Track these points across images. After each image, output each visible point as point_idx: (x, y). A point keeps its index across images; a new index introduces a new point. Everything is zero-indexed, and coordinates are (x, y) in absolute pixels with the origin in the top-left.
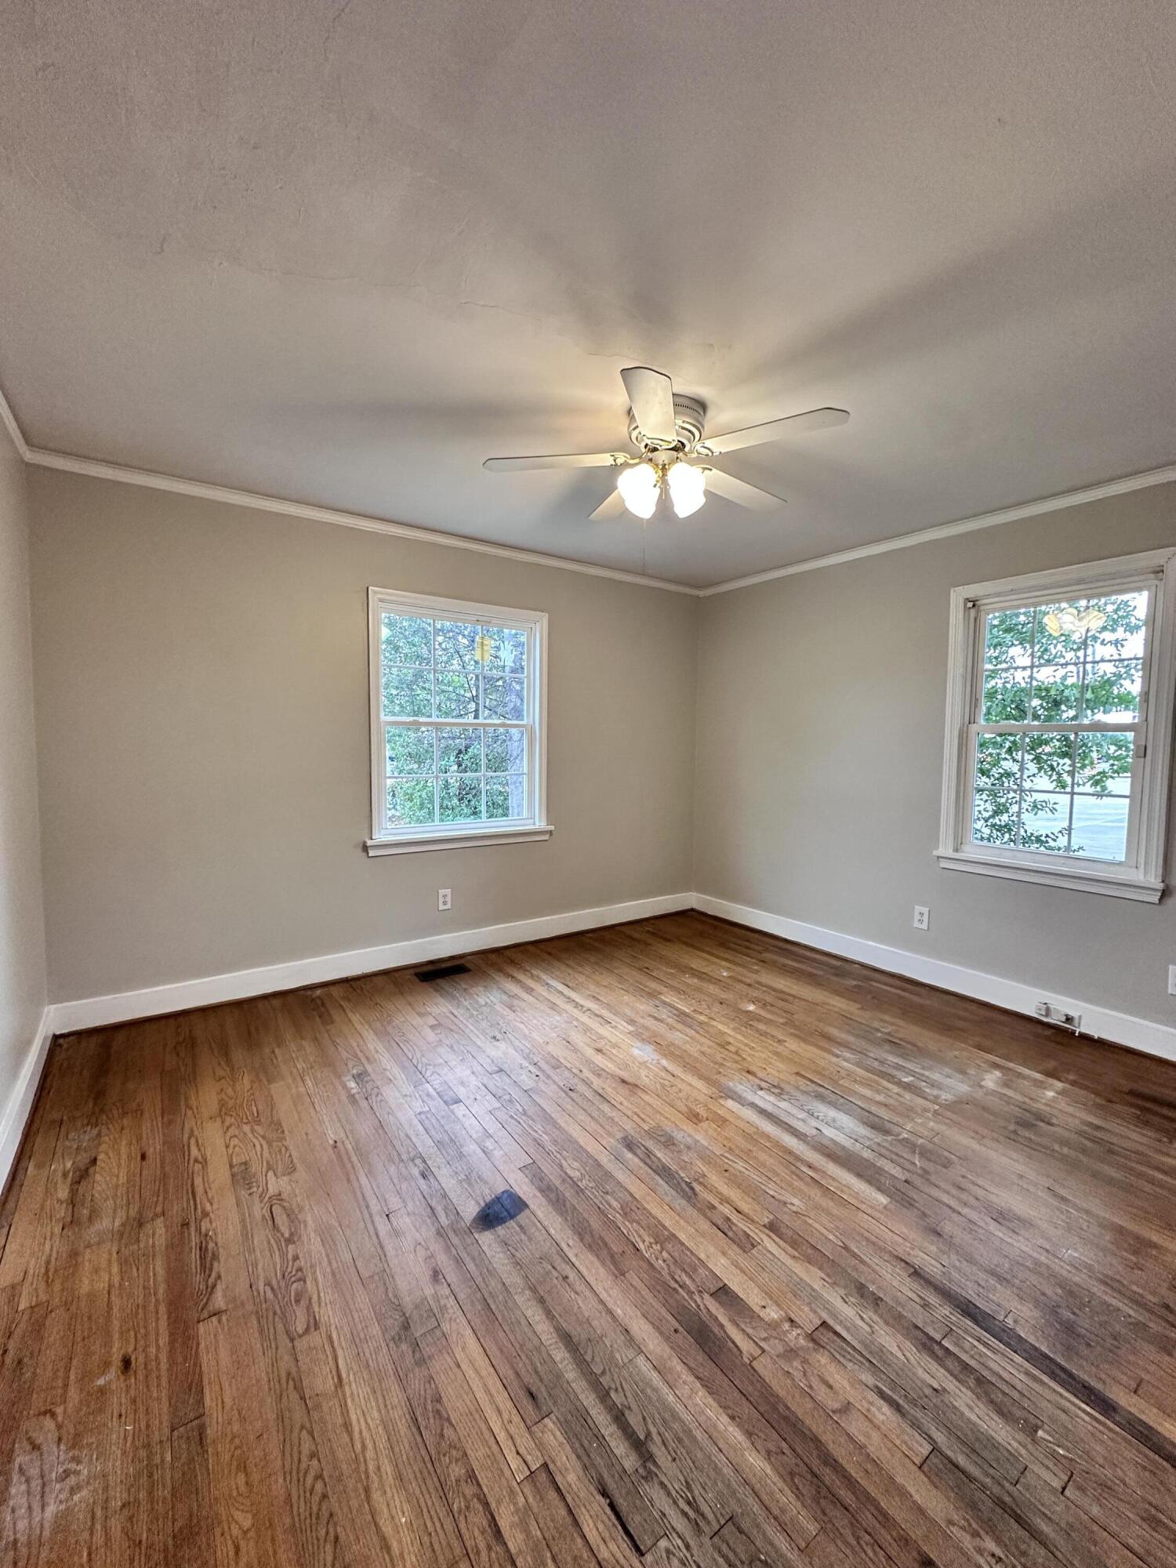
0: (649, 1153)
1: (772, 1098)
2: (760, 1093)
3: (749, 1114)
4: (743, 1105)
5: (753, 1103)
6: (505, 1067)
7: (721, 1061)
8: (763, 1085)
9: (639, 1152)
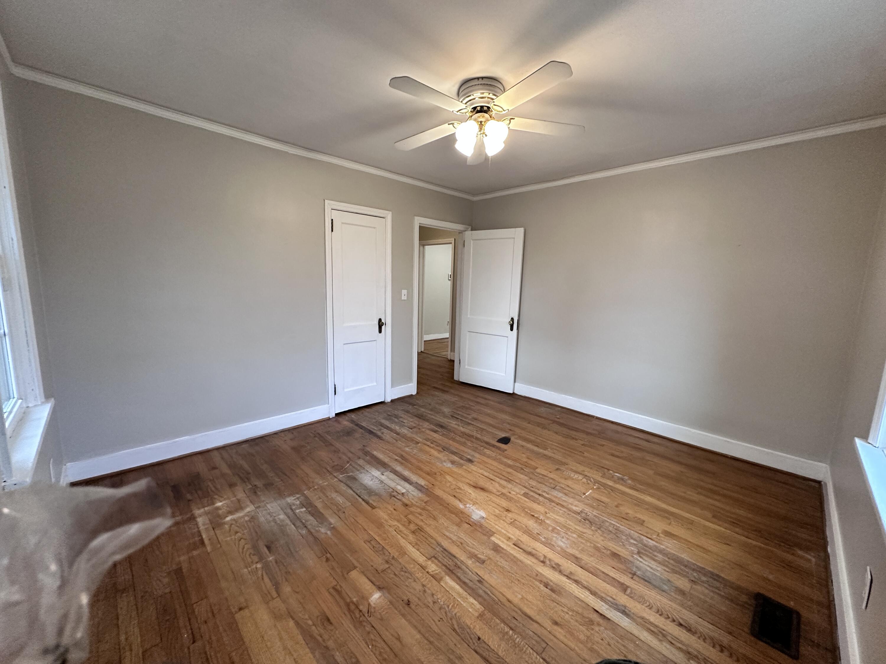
0: (461, 458)
1: (399, 487)
2: (404, 491)
3: (414, 478)
4: (416, 482)
5: (411, 484)
6: (553, 490)
7: (423, 512)
8: (400, 497)
9: (465, 458)
